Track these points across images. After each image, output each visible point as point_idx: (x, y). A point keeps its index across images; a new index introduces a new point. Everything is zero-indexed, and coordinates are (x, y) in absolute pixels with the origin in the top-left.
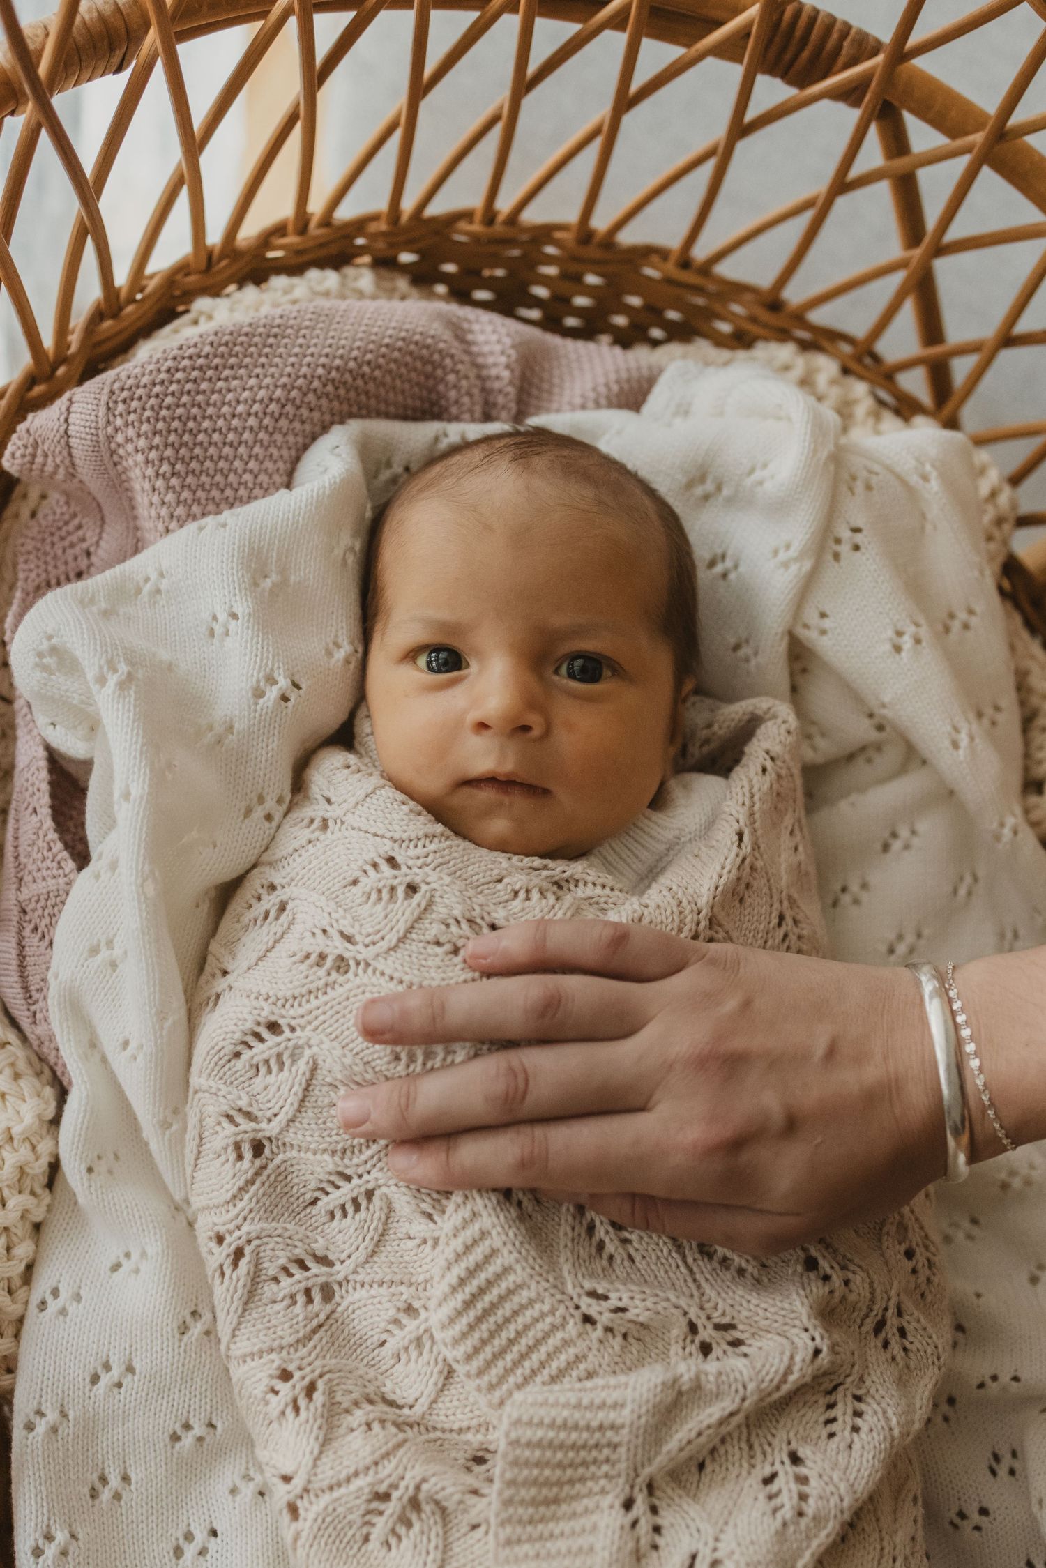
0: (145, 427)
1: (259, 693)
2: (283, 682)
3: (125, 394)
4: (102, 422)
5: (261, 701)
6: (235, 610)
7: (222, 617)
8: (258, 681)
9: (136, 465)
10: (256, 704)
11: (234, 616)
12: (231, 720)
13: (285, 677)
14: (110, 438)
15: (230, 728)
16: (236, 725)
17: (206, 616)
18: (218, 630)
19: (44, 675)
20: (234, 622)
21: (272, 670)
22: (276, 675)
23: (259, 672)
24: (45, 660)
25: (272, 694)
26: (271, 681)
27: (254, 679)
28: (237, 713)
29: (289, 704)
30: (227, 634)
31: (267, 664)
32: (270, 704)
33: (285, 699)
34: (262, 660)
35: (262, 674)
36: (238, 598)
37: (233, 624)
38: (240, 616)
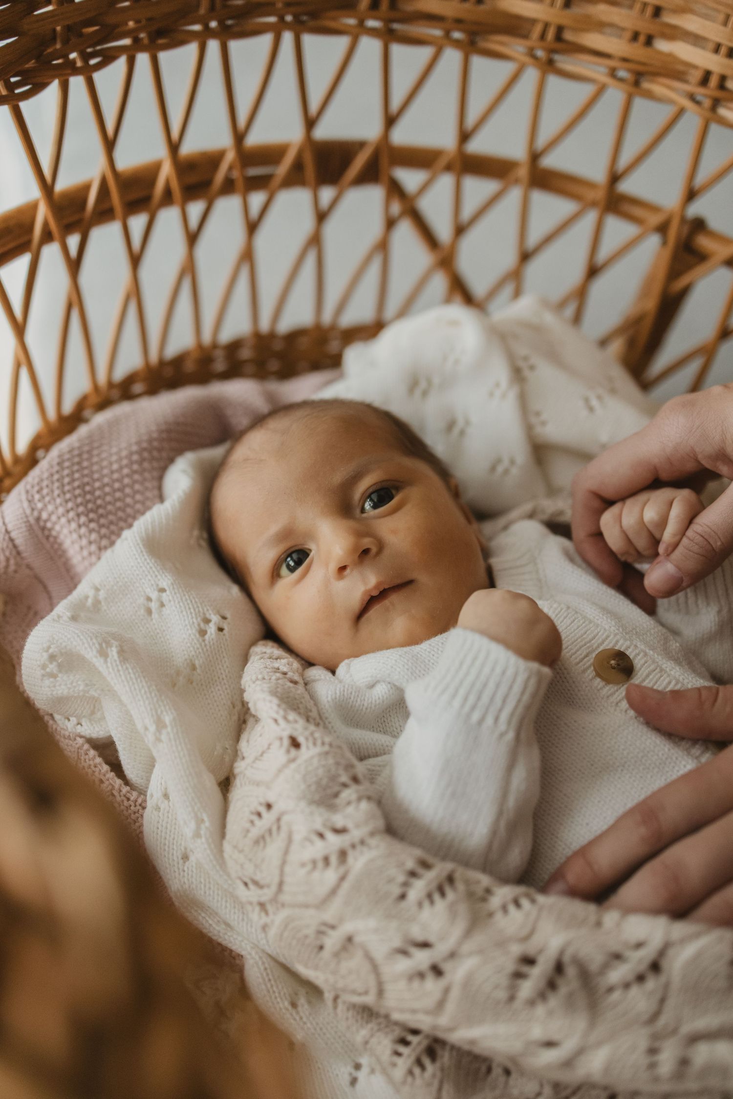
0: (58, 501)
1: (203, 633)
2: (215, 618)
3: (36, 488)
4: (28, 511)
5: (207, 637)
6: (161, 586)
7: (154, 595)
8: (199, 625)
9: (62, 527)
10: (204, 641)
11: (162, 590)
12: (191, 660)
13: (215, 614)
14: (38, 519)
15: (194, 668)
16: (197, 663)
17: (142, 600)
18: (154, 605)
19: (52, 680)
20: (164, 595)
21: (204, 614)
22: (208, 616)
23: (197, 619)
24: (48, 670)
25: (212, 629)
26: (207, 621)
27: (196, 625)
28: (193, 653)
29: (225, 632)
30: (162, 605)
31: (199, 612)
32: (213, 636)
33: (221, 630)
34: (195, 610)
35: (199, 619)
36: (159, 577)
37: (165, 596)
38: (166, 588)
